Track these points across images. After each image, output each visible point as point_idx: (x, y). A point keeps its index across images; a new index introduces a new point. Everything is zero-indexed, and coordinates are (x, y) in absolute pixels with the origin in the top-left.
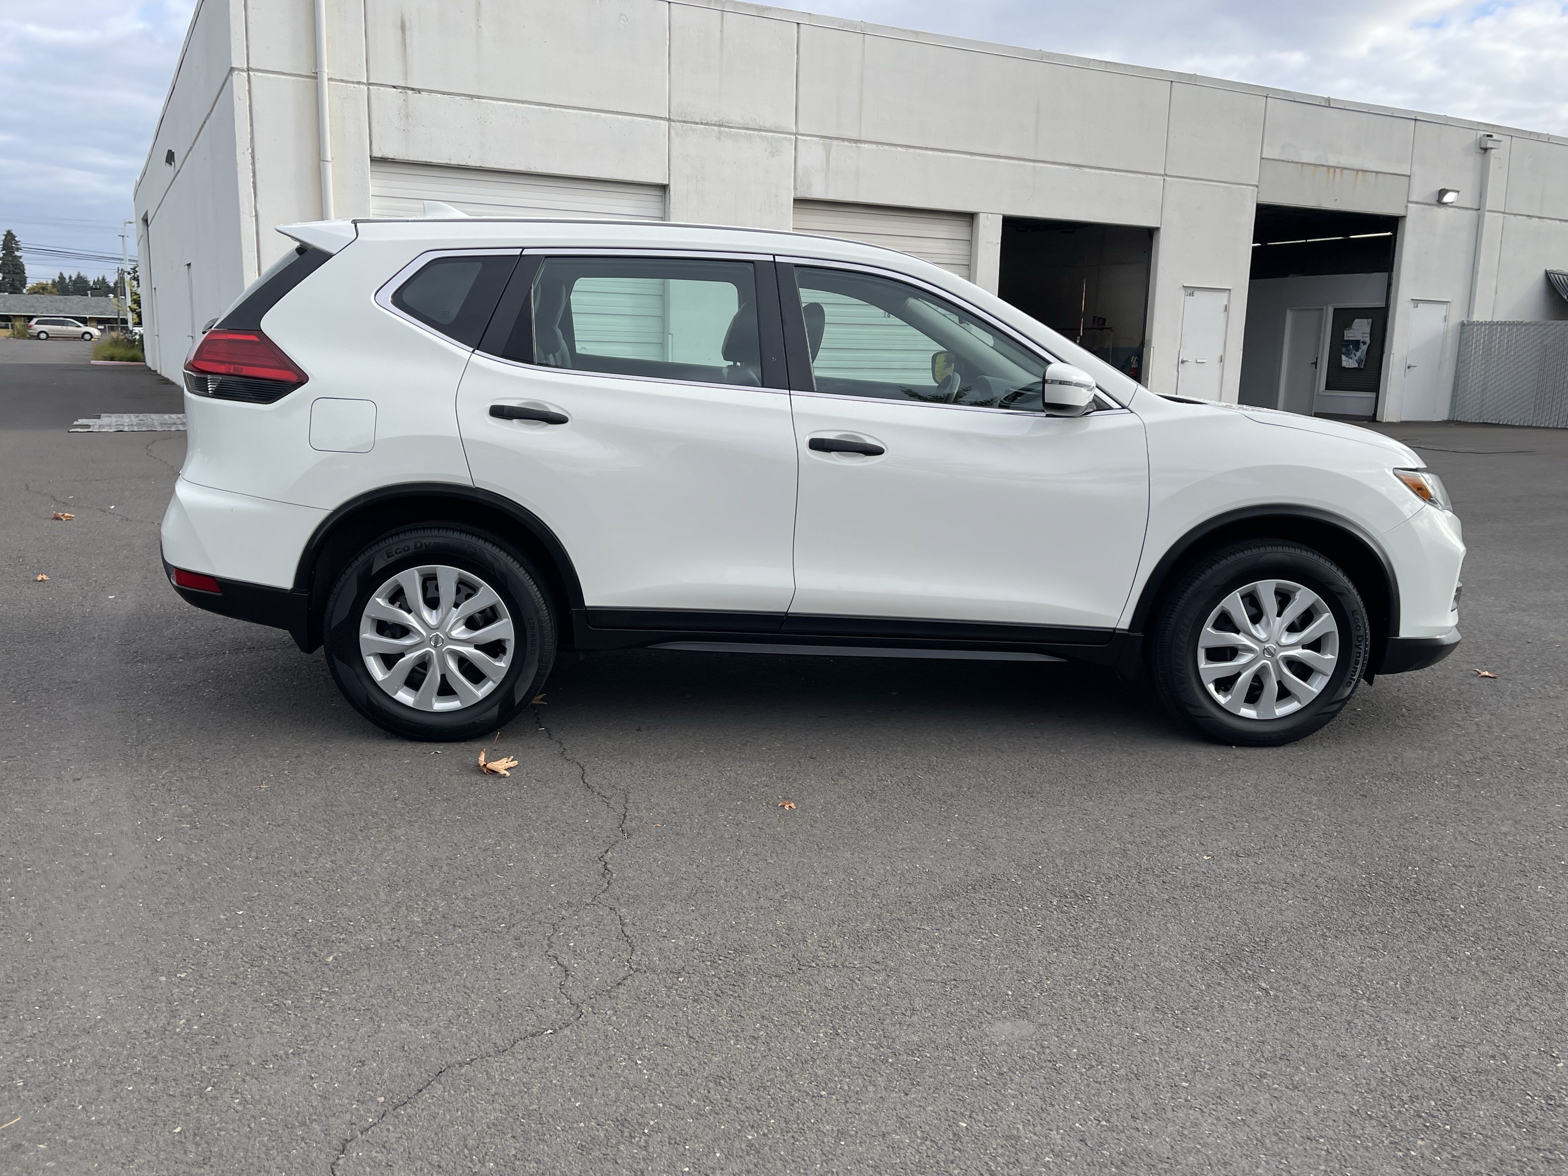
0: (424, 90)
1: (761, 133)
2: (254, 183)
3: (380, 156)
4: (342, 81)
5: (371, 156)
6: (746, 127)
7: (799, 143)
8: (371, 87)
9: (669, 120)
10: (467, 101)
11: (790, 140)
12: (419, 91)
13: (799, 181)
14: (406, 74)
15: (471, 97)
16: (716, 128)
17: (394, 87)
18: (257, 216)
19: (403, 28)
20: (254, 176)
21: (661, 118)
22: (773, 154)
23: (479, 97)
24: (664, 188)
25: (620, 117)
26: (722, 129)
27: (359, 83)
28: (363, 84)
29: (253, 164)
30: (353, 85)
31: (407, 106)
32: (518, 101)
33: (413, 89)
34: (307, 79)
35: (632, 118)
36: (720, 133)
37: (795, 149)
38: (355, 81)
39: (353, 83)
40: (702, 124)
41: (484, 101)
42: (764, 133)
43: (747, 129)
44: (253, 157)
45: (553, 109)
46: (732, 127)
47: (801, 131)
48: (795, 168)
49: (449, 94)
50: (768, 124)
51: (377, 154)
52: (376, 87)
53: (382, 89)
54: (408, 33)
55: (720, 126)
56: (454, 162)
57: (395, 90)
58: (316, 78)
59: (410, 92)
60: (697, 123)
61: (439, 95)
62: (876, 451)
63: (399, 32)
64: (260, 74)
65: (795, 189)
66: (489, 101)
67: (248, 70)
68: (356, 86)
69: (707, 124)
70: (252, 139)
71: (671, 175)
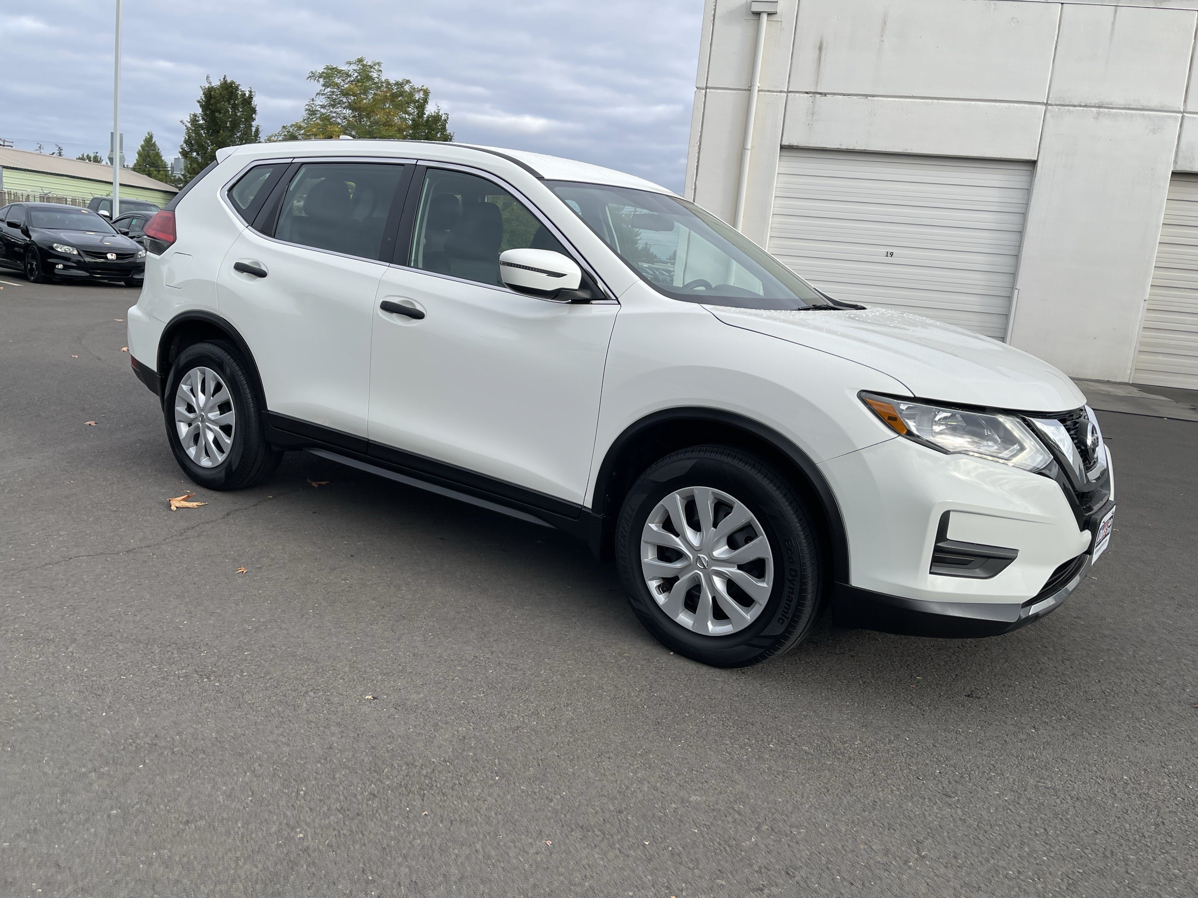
0: (829, 94)
1: (1143, 112)
2: (697, 166)
3: (787, 144)
4: (769, 91)
5: (781, 145)
6: (1127, 107)
7: (1186, 121)
8: (789, 94)
9: (1047, 104)
10: (862, 100)
11: (1176, 118)
12: (825, 94)
13: (1180, 154)
14: (816, 83)
15: (866, 96)
16: (1094, 109)
17: (807, 93)
18: (695, 189)
19: (820, 49)
20: (698, 162)
21: (1039, 103)
22: (1154, 131)
23: (873, 96)
24: (1033, 163)
25: (998, 104)
26: (1101, 110)
27: (781, 92)
28: (784, 92)
29: (699, 153)
30: (776, 94)
31: (814, 106)
32: (906, 97)
33: (821, 94)
34: (744, 92)
35: (1010, 104)
36: (1099, 113)
37: (1181, 126)
38: (779, 90)
39: (777, 92)
40: (1081, 106)
41: (876, 98)
42: (1146, 112)
43: (1129, 109)
44: (700, 148)
45: (936, 101)
46: (1112, 108)
47: (1189, 108)
48: (1178, 144)
49: (849, 95)
50: (1153, 104)
51: (785, 143)
52: (793, 94)
53: (797, 95)
54: (824, 52)
55: (1099, 107)
56: (844, 147)
57: (807, 95)
58: (750, 90)
59: (818, 96)
60: (1075, 106)
61: (840, 97)
62: (419, 316)
63: (817, 51)
64: (713, 90)
65: (1175, 162)
66: (880, 98)
67: (706, 88)
68: (779, 94)
69: (1086, 106)
70: (701, 136)
71: (1041, 152)
